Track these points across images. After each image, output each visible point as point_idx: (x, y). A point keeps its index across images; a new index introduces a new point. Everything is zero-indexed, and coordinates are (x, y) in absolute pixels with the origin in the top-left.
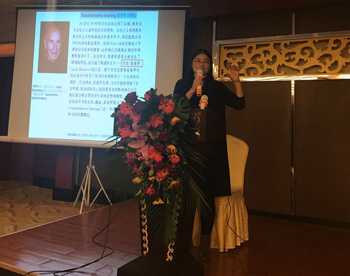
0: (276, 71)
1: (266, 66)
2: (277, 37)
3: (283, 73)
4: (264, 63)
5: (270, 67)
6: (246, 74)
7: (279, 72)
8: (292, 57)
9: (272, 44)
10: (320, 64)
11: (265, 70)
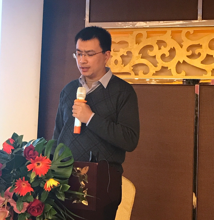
0: (174, 71)
1: (161, 63)
3: (184, 73)
4: (158, 59)
5: (166, 64)
7: (178, 71)
8: (197, 51)
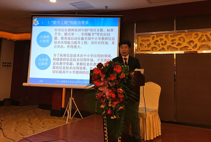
0: (166, 49)
1: (161, 46)
2: (167, 32)
3: (170, 50)
4: (161, 45)
5: (163, 47)
6: (151, 50)
7: (168, 49)
8: (174, 42)
9: (164, 35)
10: (188, 45)
11: (161, 48)
